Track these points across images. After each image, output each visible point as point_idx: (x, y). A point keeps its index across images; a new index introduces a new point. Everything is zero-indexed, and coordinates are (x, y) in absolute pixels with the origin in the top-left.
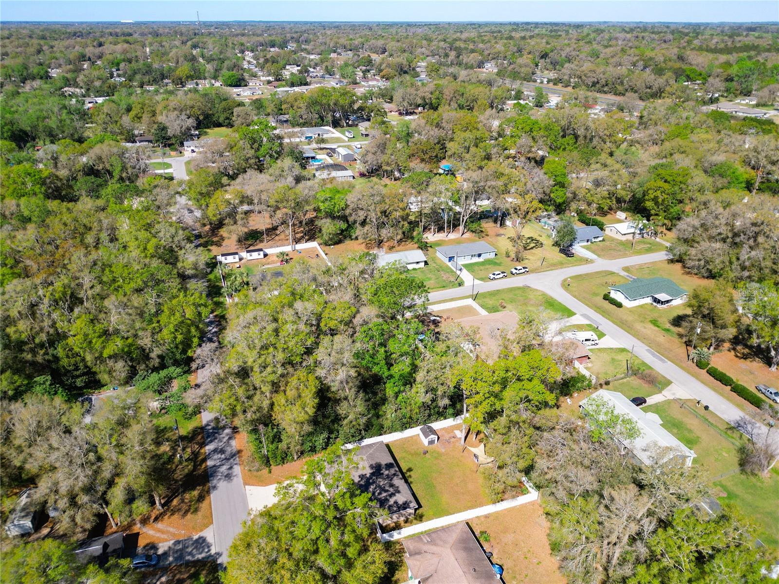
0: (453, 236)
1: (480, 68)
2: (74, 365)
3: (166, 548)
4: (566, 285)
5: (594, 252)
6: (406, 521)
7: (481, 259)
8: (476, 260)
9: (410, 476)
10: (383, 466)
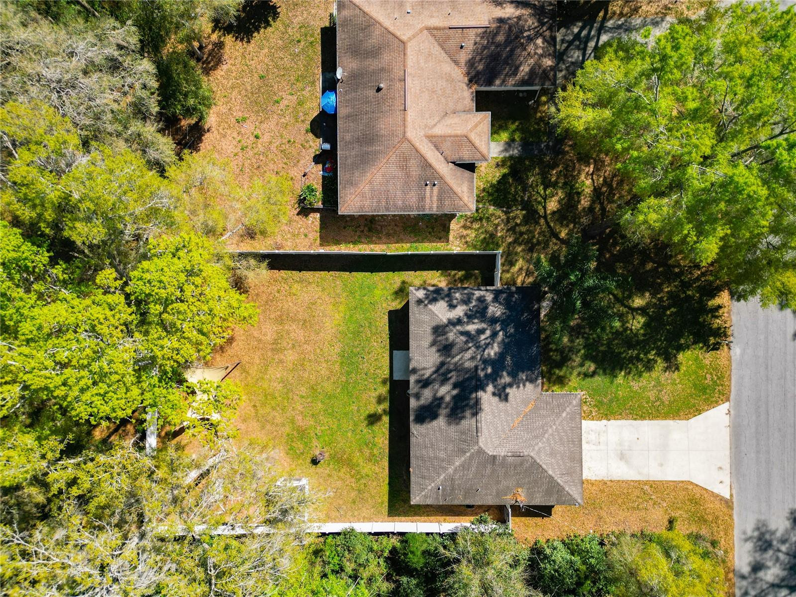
9: (380, 400)
10: (443, 412)
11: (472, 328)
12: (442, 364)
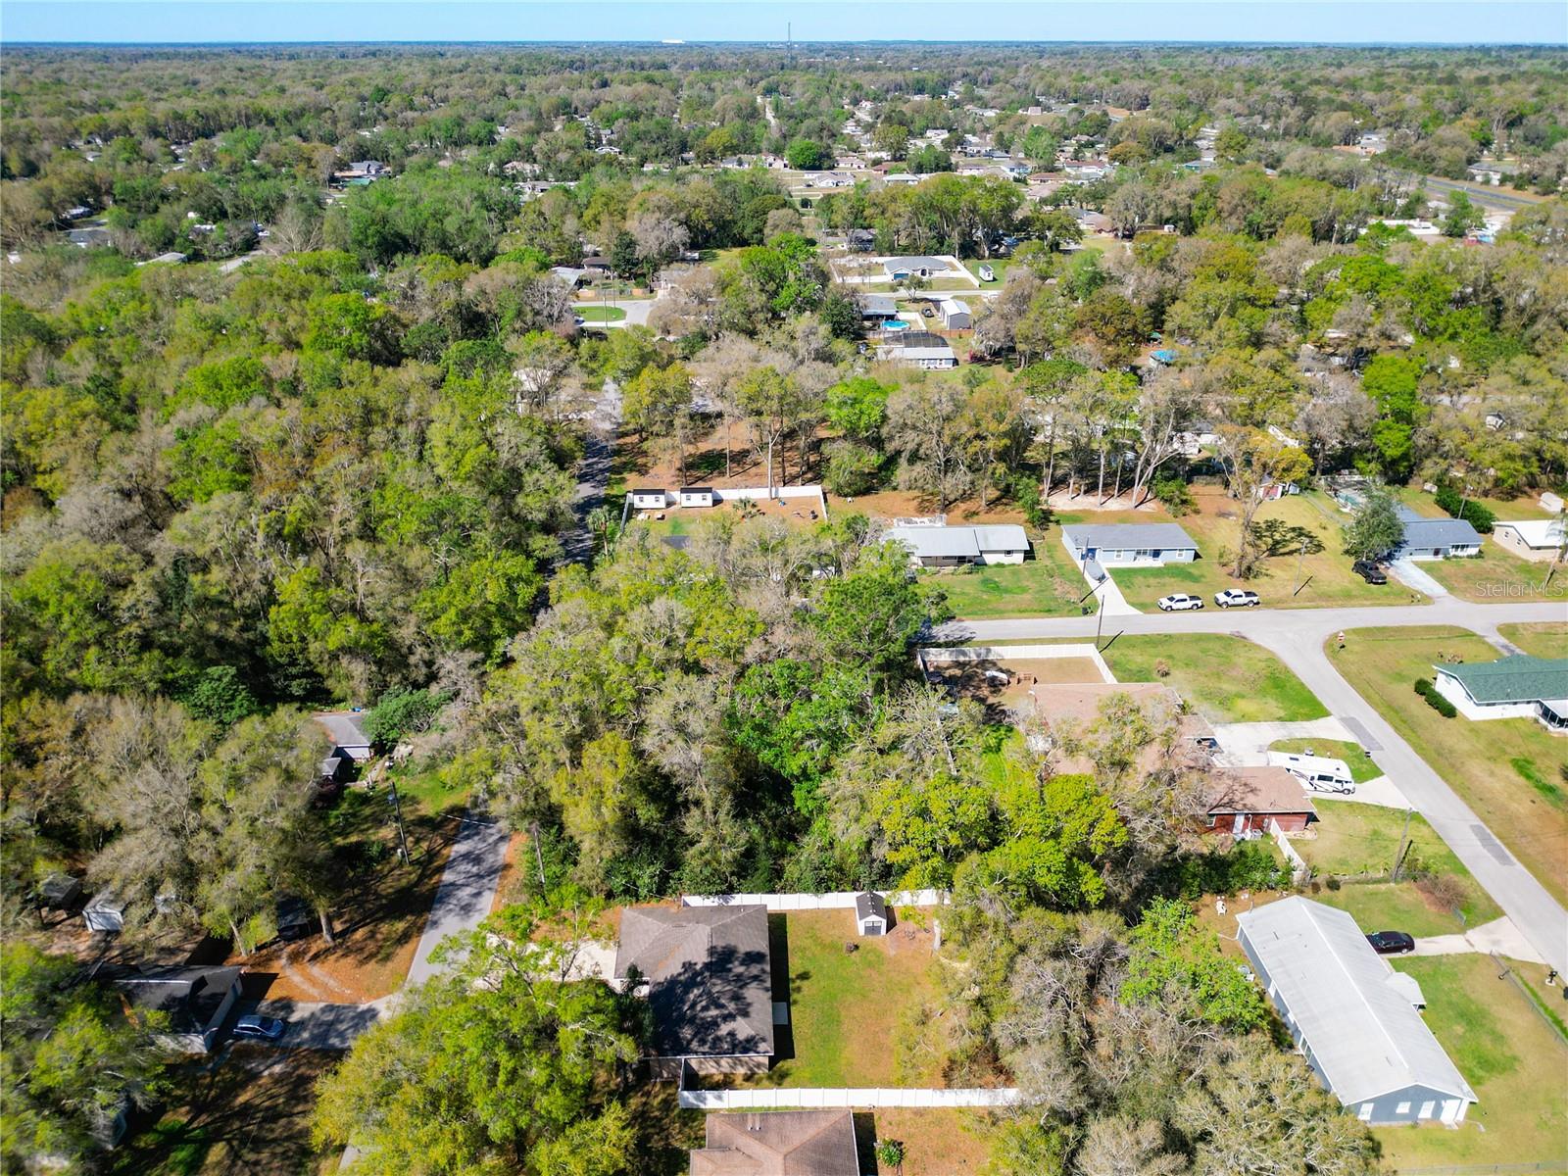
0: (1116, 504)
1: (1347, 144)
2: (290, 656)
3: (306, 1014)
4: (1336, 648)
5: (1441, 580)
6: (748, 1078)
7: (1159, 563)
8: (1147, 562)
9: (799, 989)
10: (740, 955)
11: (714, 1012)
12: (741, 987)
